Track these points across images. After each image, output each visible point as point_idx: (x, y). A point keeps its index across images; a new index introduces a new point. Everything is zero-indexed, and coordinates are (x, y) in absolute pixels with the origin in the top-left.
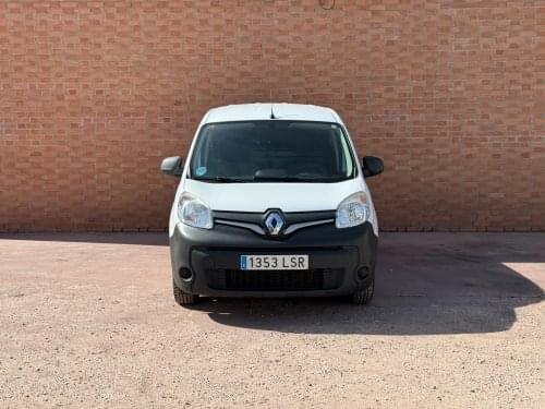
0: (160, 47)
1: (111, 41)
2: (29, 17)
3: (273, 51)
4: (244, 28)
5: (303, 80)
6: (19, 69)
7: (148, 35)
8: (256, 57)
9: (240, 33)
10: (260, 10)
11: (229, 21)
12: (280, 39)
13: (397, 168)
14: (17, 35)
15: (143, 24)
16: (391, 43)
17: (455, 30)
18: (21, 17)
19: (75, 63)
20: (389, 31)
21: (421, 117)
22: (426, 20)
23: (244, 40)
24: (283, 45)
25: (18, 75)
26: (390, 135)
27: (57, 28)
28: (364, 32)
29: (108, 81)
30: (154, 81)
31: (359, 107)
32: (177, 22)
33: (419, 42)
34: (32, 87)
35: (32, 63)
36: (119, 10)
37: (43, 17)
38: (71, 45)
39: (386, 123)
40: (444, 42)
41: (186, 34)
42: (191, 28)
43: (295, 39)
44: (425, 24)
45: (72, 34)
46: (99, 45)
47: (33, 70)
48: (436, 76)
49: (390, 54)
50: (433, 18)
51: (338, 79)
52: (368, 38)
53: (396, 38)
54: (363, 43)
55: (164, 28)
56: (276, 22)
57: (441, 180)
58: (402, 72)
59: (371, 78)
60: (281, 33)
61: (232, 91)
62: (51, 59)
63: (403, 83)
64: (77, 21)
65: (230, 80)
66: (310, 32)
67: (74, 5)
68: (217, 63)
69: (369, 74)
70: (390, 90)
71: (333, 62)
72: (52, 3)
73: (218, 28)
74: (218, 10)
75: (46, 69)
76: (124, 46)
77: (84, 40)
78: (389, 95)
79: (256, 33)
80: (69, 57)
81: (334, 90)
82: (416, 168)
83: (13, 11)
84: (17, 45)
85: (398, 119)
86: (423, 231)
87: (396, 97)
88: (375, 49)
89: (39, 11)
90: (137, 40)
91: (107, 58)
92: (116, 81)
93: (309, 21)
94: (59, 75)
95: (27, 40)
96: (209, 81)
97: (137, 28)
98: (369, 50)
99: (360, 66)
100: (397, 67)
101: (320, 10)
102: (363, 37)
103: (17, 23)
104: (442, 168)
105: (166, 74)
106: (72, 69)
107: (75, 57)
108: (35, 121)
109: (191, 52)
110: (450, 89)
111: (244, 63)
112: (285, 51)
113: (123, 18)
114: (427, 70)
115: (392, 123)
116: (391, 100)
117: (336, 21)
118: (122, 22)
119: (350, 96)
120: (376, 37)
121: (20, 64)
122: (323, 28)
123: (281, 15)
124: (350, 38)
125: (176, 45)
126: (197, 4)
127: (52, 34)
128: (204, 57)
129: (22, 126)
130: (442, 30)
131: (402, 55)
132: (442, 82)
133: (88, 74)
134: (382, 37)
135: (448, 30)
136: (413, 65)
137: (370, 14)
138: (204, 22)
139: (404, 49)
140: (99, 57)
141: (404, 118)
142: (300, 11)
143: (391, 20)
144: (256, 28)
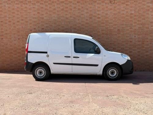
0: (61, 15)
1: (47, 13)
2: (22, 6)
3: (96, 16)
4: (87, 9)
5: (105, 25)
6: (18, 22)
7: (58, 11)
8: (91, 18)
9: (86, 11)
10: (92, 4)
11: (82, 7)
12: (98, 13)
13: (133, 52)
14: (18, 11)
15: (56, 8)
16: (131, 14)
17: (151, 10)
18: (19, 6)
19: (36, 20)
20: (131, 10)
21: (141, 36)
22: (142, 7)
23: (87, 13)
24: (99, 14)
25: (18, 23)
26: (131, 42)
27: (30, 9)
28: (124, 11)
29: (45, 25)
30: (60, 25)
31: (122, 33)
32: (67, 8)
33: (140, 14)
34: (22, 27)
35: (22, 20)
36: (49, 4)
37: (26, 6)
38: (34, 15)
39: (130, 38)
40: (148, 14)
41: (70, 11)
42: (71, 9)
43: (103, 13)
44: (142, 8)
45: (35, 11)
46: (43, 15)
47: (23, 22)
48: (145, 24)
49: (131, 17)
50: (144, 7)
51: (115, 25)
52: (125, 12)
53: (133, 12)
54: (123, 14)
55: (63, 9)
56: (97, 8)
57: (147, 55)
58: (135, 23)
59: (125, 25)
60: (98, 11)
61: (83, 28)
62: (28, 19)
63: (135, 26)
64: (36, 7)
65: (83, 25)
66: (107, 11)
67: (35, 2)
68: (79, 20)
69: (125, 23)
70: (131, 28)
71: (114, 20)
72: (28, 2)
73: (79, 9)
74: (79, 4)
75: (27, 22)
76: (50, 15)
77: (38, 13)
78: (131, 30)
79: (91, 11)
80: (34, 18)
81: (114, 28)
82: (139, 52)
83: (16, 4)
84: (18, 14)
85: (134, 37)
86: (141, 71)
87: (133, 30)
88: (127, 16)
89: (24, 4)
90: (54, 13)
91: (45, 18)
92: (48, 25)
93: (107, 7)
94: (30, 24)
95: (21, 13)
96: (76, 25)
97: (55, 9)
98: (125, 16)
99: (122, 21)
100: (133, 21)
101: (110, 4)
102: (123, 12)
103: (18, 7)
104: (147, 52)
105: (63, 23)
106: (35, 22)
107: (35, 18)
108: (23, 37)
109: (71, 17)
110: (150, 28)
111: (87, 20)
112: (99, 16)
113: (50, 6)
114: (143, 22)
115: (132, 38)
116: (131, 31)
117: (115, 7)
118: (50, 7)
119: (119, 30)
120: (127, 12)
121: (19, 20)
122: (111, 9)
123: (98, 5)
124: (119, 12)
125: (66, 15)
126: (73, 2)
127: (29, 11)
128: (74, 18)
129: (19, 39)
130: (147, 10)
131: (135, 17)
132: (147, 26)
133: (39, 23)
134: (129, 12)
135: (149, 10)
136: (138, 21)
137: (125, 5)
138: (75, 8)
139: (135, 16)
140: (43, 18)
141: (135, 37)
142: (104, 4)
143: (132, 7)
144: (91, 9)
